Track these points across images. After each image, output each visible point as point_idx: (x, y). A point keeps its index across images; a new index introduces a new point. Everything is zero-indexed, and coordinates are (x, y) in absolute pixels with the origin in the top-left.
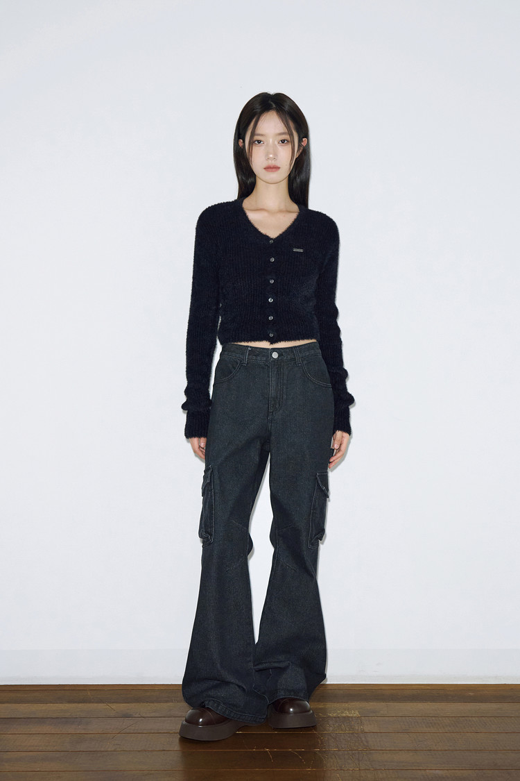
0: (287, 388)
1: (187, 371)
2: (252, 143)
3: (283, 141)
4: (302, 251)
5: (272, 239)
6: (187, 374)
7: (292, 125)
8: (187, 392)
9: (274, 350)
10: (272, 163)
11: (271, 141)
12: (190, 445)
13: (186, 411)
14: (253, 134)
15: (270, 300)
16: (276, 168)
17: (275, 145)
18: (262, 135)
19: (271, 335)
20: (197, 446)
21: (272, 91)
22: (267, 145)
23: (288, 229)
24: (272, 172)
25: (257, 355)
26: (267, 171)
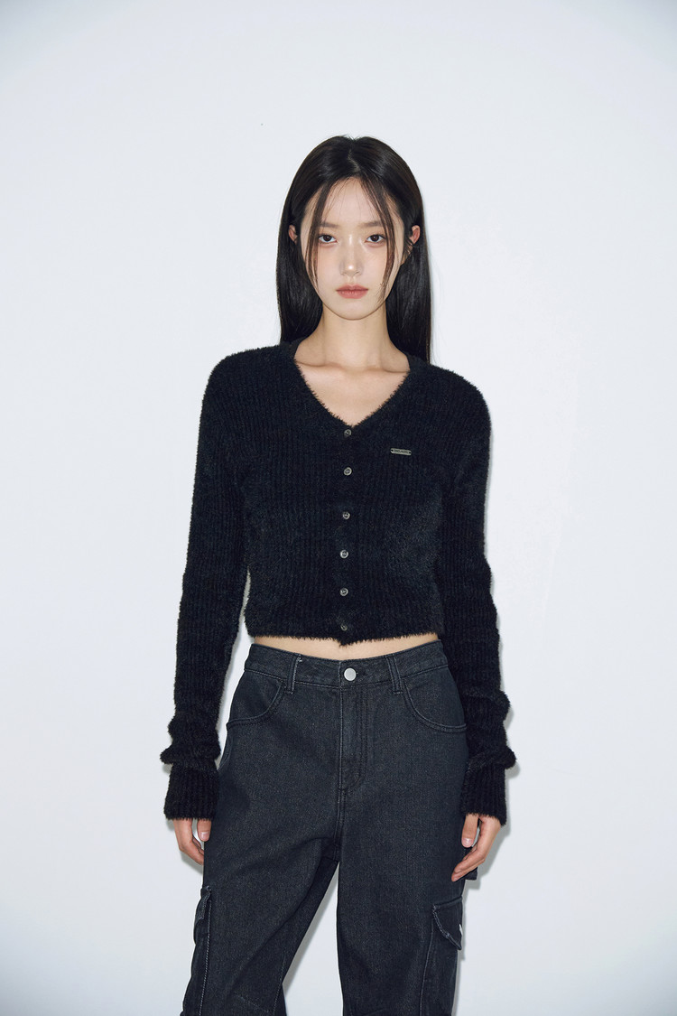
0: (374, 740)
1: (176, 685)
2: (315, 239)
3: (375, 238)
4: (407, 453)
5: (349, 427)
6: (176, 691)
7: (392, 206)
8: (174, 728)
9: (349, 664)
10: (351, 281)
11: (351, 237)
12: (173, 835)
13: (171, 766)
14: (317, 223)
15: (343, 554)
16: (359, 291)
17: (359, 246)
18: (333, 226)
19: (344, 628)
20: (187, 839)
21: (354, 134)
22: (344, 245)
23: (384, 406)
24: (352, 297)
25: (315, 673)
26: (344, 296)
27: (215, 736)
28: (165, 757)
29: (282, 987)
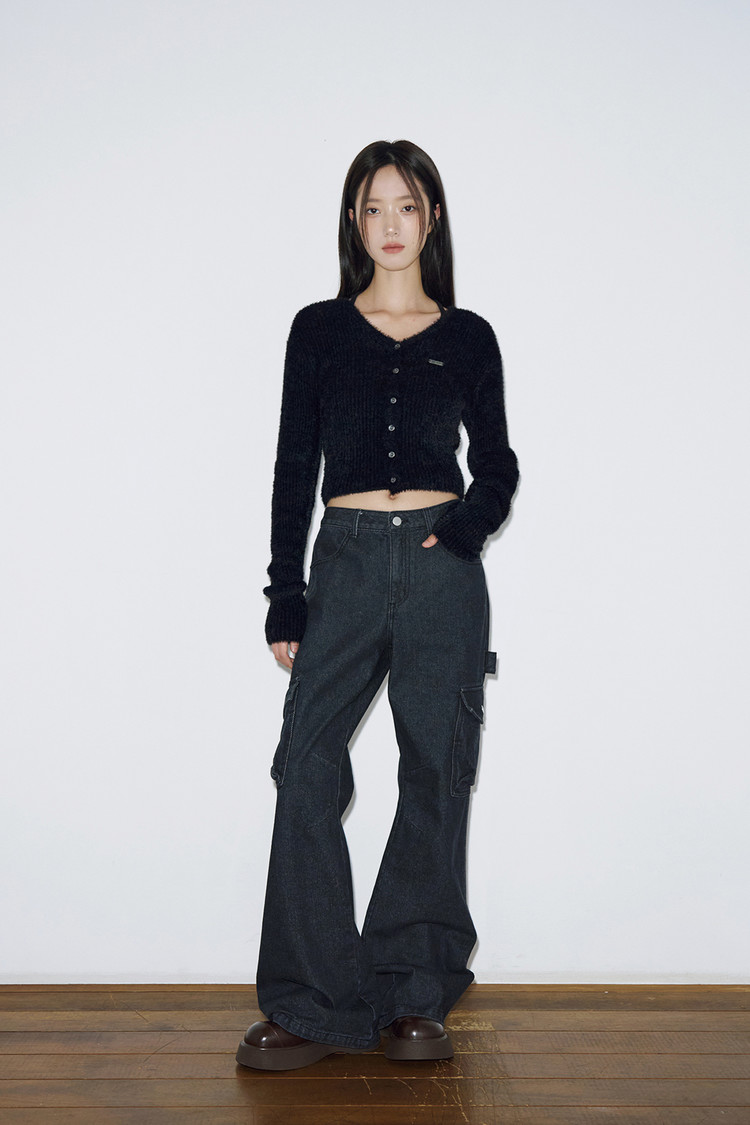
0: (416, 568)
1: (272, 541)
2: (364, 211)
3: (408, 208)
4: (441, 363)
5: (397, 342)
6: (272, 546)
7: (420, 185)
8: (271, 570)
9: (396, 514)
10: (392, 240)
11: (390, 208)
13: (270, 598)
14: (366, 200)
16: (397, 247)
17: (397, 214)
18: (377, 201)
19: (393, 482)
21: (392, 139)
22: (385, 214)
24: (393, 253)
25: (372, 522)
26: (387, 252)
27: (302, 574)
28: (267, 591)
29: (347, 749)
